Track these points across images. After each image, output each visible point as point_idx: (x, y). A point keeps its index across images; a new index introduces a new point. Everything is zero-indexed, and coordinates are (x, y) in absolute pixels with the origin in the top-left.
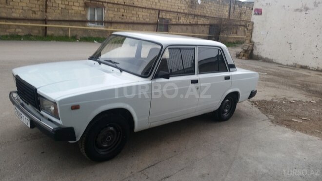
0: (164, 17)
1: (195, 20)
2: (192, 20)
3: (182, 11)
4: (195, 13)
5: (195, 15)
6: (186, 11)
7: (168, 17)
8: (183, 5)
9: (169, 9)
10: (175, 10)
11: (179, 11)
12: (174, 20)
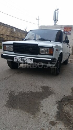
0: (2, 37)
1: (14, 39)
2: (13, 39)
3: (8, 35)
4: (13, 36)
5: (14, 37)
6: (10, 35)
7: (3, 37)
8: (8, 33)
9: (3, 34)
10: (6, 34)
11: (7, 35)
12: (5, 39)
